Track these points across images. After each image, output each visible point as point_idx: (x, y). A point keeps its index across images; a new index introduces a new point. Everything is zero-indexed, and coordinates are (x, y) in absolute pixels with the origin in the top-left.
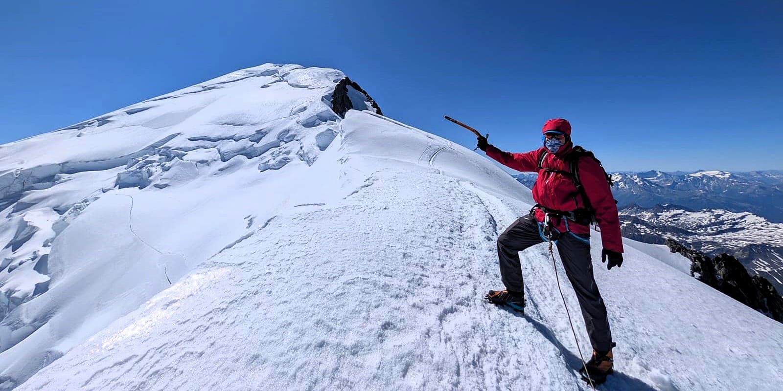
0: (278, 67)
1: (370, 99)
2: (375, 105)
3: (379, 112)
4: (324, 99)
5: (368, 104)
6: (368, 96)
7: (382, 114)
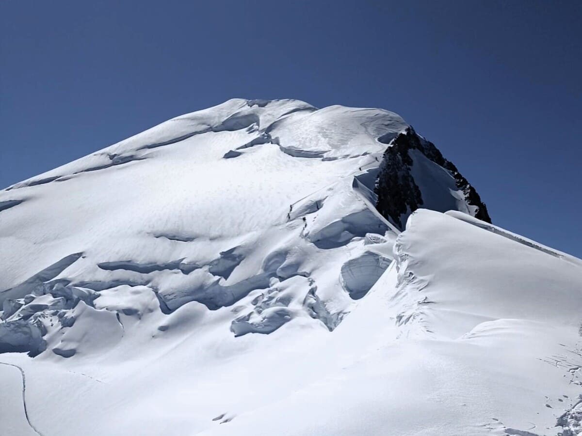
0: (256, 106)
1: (462, 184)
2: (474, 198)
3: (482, 214)
4: (359, 182)
5: (460, 194)
6: (459, 176)
7: (489, 221)
